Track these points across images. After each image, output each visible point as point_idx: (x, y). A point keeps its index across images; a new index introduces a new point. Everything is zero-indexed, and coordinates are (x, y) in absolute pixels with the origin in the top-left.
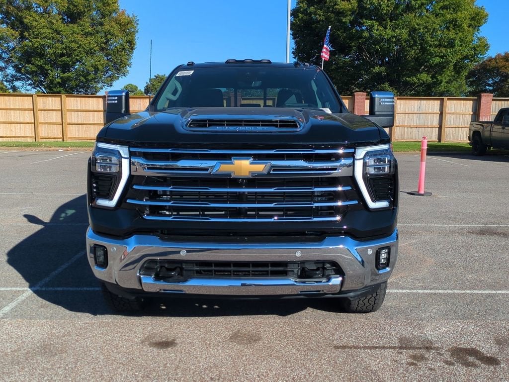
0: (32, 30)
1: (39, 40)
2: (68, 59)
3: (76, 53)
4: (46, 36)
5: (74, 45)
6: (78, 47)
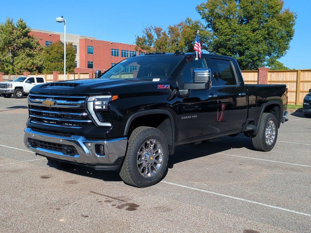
0: (219, 30)
1: (222, 37)
2: (240, 47)
3: (245, 43)
4: (227, 34)
5: (244, 38)
6: (247, 39)
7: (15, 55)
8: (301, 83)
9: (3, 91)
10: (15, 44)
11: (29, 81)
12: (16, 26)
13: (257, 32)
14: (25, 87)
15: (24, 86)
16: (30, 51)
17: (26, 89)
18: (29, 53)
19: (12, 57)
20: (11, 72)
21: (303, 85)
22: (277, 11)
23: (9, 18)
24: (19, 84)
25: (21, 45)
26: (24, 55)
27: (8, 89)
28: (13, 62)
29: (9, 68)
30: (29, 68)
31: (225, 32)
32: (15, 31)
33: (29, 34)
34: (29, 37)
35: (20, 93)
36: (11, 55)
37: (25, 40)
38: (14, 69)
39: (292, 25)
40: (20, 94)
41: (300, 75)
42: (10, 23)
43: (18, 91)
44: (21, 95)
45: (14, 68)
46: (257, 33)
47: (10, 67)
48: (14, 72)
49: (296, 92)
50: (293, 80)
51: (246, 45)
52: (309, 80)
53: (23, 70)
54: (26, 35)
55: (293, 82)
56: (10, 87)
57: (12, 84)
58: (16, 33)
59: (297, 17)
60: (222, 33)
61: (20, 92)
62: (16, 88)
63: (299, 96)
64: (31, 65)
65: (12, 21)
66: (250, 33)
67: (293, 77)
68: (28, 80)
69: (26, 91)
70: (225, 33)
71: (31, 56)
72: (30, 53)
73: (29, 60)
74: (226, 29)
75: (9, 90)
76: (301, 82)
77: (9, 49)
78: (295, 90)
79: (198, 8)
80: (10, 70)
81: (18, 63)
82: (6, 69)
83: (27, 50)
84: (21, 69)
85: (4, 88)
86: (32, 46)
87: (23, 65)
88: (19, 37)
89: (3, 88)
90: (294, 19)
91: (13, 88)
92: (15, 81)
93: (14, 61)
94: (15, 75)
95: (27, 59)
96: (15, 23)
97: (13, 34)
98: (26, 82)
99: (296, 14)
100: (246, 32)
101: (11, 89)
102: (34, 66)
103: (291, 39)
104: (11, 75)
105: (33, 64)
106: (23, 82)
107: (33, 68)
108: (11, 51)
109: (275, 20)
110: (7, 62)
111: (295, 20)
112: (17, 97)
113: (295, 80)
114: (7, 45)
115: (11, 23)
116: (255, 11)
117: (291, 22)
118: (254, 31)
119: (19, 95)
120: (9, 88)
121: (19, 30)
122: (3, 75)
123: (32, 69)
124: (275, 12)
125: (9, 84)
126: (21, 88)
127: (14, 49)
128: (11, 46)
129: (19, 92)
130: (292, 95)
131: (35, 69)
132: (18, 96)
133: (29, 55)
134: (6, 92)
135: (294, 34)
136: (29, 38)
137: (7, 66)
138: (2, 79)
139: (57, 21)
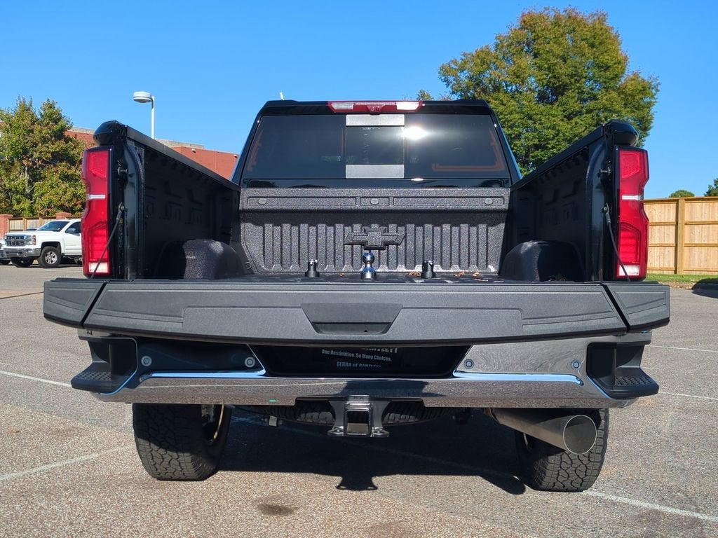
3: (552, 143)
5: (550, 133)
7: (35, 177)
8: (686, 226)
9: (15, 251)
10: (36, 155)
11: (74, 229)
12: (39, 117)
13: (576, 119)
14: (64, 243)
15: (63, 240)
16: (69, 169)
17: (66, 247)
18: (66, 172)
19: (29, 181)
20: (27, 213)
21: (691, 232)
22: (616, 75)
23: (24, 99)
24: (51, 236)
25: (49, 156)
26: (55, 178)
27: (26, 247)
28: (32, 192)
29: (22, 205)
30: (66, 204)
31: (511, 120)
32: (37, 127)
33: (66, 134)
34: (67, 140)
35: (54, 257)
36: (27, 177)
37: (59, 146)
38: (34, 208)
39: (649, 105)
40: (53, 259)
41: (683, 210)
42: (26, 109)
43: (49, 253)
44: (55, 260)
45: (35, 206)
46: (576, 123)
47: (26, 204)
48: (34, 215)
49: (676, 247)
50: (666, 221)
51: (553, 147)
52: (703, 220)
53: (54, 210)
54: (60, 135)
55: (669, 224)
56: (31, 242)
57: (35, 236)
58: (40, 132)
59: (659, 88)
60: (504, 122)
61: (53, 254)
62: (45, 244)
63: (682, 255)
64: (72, 199)
65: (31, 105)
66: (561, 123)
67: (666, 214)
68: (71, 227)
69: (66, 251)
70: (508, 121)
71: (72, 178)
72: (70, 172)
73: (66, 188)
74: (511, 113)
75: (27, 250)
76: (686, 224)
77: (23, 165)
78: (672, 241)
79: (445, 72)
80: (24, 210)
81: (42, 195)
82: (16, 207)
83: (63, 167)
84: (49, 207)
85: (18, 245)
86: (73, 157)
87: (55, 199)
88: (44, 140)
89: (14, 245)
90: (654, 91)
91: (39, 245)
92: (43, 230)
93: (33, 190)
94: (38, 218)
95: (64, 186)
96: (38, 110)
97: (33, 132)
98: (67, 232)
99: (658, 81)
100: (554, 121)
101: (33, 247)
102: (78, 200)
103: (647, 135)
104: (27, 219)
105: (75, 195)
106: (59, 231)
107: (76, 205)
108: (26, 168)
109: (614, 94)
110: (17, 193)
111: (655, 94)
112: (45, 265)
113: (671, 221)
114: (18, 157)
115: (29, 109)
116: (571, 76)
117: (647, 100)
118: (569, 118)
119: (52, 261)
120: (29, 244)
121: (46, 125)
122: (10, 219)
123: (72, 208)
124: (611, 76)
125: (28, 237)
126: (55, 246)
127: (34, 164)
128: (29, 158)
129: (51, 253)
130: (666, 253)
131: (80, 206)
132: (50, 262)
133: (66, 178)
134: (21, 253)
135: (652, 125)
136: (67, 142)
137: (19, 202)
138: (8, 229)
139: (135, 100)
